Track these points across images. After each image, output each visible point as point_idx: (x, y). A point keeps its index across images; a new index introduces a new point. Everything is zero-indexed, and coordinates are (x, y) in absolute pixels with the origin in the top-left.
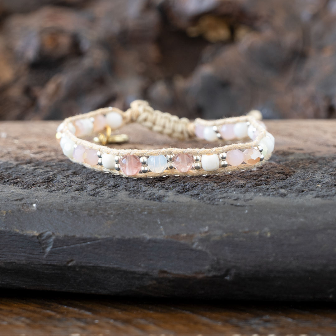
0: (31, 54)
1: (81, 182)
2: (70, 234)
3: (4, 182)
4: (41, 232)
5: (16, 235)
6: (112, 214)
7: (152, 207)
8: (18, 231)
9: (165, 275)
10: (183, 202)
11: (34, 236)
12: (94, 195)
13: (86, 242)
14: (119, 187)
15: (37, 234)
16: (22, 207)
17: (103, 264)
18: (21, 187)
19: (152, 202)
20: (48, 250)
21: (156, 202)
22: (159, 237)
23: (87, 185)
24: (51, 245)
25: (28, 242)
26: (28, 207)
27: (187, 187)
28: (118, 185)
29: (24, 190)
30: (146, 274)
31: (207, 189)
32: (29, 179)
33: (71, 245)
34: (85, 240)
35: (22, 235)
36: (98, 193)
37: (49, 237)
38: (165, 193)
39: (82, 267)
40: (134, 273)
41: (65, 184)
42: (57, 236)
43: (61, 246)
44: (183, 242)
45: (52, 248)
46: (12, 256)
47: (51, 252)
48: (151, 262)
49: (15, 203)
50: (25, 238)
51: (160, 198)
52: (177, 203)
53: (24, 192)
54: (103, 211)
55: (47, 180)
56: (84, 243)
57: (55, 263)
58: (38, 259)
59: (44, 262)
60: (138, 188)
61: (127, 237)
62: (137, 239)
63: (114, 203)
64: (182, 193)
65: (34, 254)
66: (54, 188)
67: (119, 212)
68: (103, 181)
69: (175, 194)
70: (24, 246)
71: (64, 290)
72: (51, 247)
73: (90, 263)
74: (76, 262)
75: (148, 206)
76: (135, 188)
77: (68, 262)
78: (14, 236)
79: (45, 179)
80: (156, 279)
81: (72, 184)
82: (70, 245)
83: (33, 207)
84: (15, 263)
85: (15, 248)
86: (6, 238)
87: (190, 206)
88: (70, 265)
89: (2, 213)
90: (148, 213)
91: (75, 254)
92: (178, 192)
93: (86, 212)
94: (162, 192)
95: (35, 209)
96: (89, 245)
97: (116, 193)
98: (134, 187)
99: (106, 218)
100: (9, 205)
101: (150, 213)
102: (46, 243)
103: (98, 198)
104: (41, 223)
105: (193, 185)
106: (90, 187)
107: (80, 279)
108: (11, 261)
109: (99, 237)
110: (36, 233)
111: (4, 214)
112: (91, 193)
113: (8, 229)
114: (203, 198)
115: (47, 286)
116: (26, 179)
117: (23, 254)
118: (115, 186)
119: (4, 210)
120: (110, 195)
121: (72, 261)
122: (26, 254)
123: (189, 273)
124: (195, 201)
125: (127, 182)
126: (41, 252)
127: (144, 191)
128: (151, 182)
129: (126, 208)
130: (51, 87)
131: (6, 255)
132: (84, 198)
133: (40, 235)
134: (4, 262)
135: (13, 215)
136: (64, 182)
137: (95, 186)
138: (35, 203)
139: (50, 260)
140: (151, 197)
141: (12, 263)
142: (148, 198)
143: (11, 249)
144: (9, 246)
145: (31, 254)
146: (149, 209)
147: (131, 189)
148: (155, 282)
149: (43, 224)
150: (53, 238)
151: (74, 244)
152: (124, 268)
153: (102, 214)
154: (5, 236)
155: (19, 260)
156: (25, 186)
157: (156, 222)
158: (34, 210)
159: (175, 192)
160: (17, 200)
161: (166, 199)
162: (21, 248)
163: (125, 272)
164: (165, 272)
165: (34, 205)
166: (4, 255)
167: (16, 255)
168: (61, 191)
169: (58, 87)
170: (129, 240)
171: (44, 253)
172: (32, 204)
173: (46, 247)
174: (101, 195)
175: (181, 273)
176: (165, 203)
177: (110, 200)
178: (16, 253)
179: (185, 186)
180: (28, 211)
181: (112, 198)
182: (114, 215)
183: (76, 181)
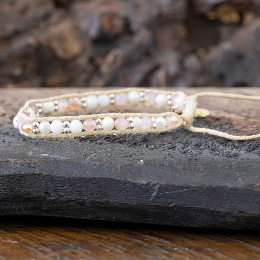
0: (93, 32)
1: (171, 142)
2: (171, 183)
3: (112, 141)
4: (148, 181)
5: (129, 183)
6: (201, 168)
7: (231, 163)
8: (131, 180)
9: (243, 214)
10: (253, 159)
11: (143, 184)
12: (184, 153)
13: (183, 189)
14: (200, 145)
15: (145, 183)
16: (132, 162)
17: (196, 206)
18: (127, 146)
19: (230, 159)
20: (154, 194)
21: (233, 159)
22: (238, 186)
23: (176, 144)
24: (155, 191)
25: (139, 189)
26: (137, 162)
27: (251, 146)
28: (199, 144)
29: (130, 148)
30: (229, 213)
32: (130, 139)
33: (171, 191)
34: (181, 188)
35: (134, 184)
36: (187, 151)
37: (155, 185)
38: (238, 151)
39: (179, 208)
40: (219, 212)
41: (160, 144)
42: (161, 185)
43: (163, 192)
44: (257, 190)
45: (156, 194)
46: (126, 199)
47: (156, 196)
48: (233, 204)
49: (126, 158)
50: (135, 185)
51: (235, 156)
52: (249, 160)
54: (194, 166)
55: (144, 140)
56: (181, 190)
57: (159, 204)
58: (146, 201)
59: (150, 204)
60: (216, 147)
61: (214, 186)
62: (222, 187)
63: (202, 159)
64: (250, 151)
65: (142, 198)
66: (152, 147)
67: (207, 167)
68: (187, 141)
69: (246, 153)
70: (135, 192)
71: (164, 224)
72: (156, 192)
73: (185, 205)
74: (175, 204)
75: (228, 162)
76: (214, 147)
77: (169, 204)
78: (127, 184)
79: (142, 139)
80: (236, 217)
81: (165, 143)
82: (170, 191)
83: (140, 162)
84: (128, 204)
85: (128, 193)
86: (122, 186)
88: (170, 206)
89: (118, 167)
90: (229, 168)
91: (174, 198)
92: (247, 150)
93: (182, 167)
94: (235, 151)
95: (142, 163)
96: (185, 191)
97: (201, 151)
98: (212, 146)
99: (197, 171)
100: (122, 160)
101: (230, 167)
102: (152, 190)
103: (188, 156)
104: (148, 175)
105: (256, 145)
106: (180, 146)
107: (177, 216)
108: (125, 202)
109: (193, 186)
110: (144, 182)
111: (119, 167)
112: (182, 151)
113: (123, 179)
115: (151, 221)
116: (127, 138)
117: (134, 198)
118: (197, 145)
119: (119, 165)
120: (197, 153)
121: (172, 203)
122: (137, 198)
125: (206, 142)
126: (148, 197)
127: (222, 150)
128: (224, 142)
129: (211, 164)
130: (110, 58)
131: (121, 198)
132: (178, 155)
133: (148, 184)
134: (119, 204)
135: (126, 168)
136: (157, 142)
137: (183, 146)
138: (142, 159)
139: (155, 202)
140: (229, 155)
141: (126, 204)
142: (227, 156)
143: (125, 194)
144: (123, 191)
145: (140, 197)
146: (229, 165)
147: (211, 148)
148: (234, 219)
149: (149, 175)
150: (158, 186)
151: (173, 191)
152: (212, 209)
153: (194, 168)
154: (120, 184)
155: (131, 202)
156: (130, 145)
157: (236, 175)
158: (141, 164)
159: (245, 151)
160: (127, 156)
161: (240, 157)
162: (132, 193)
163: (212, 211)
164: (243, 212)
165: (141, 161)
166: (119, 198)
167: (129, 198)
168: (158, 149)
169: (116, 58)
170: (216, 188)
171: (151, 197)
172: (139, 160)
173: (152, 193)
174: (190, 153)
175: (255, 213)
176: (240, 160)
177: (198, 157)
178: (129, 197)
179: (250, 145)
180: (137, 165)
181: (199, 155)
182: (203, 169)
183: (167, 141)
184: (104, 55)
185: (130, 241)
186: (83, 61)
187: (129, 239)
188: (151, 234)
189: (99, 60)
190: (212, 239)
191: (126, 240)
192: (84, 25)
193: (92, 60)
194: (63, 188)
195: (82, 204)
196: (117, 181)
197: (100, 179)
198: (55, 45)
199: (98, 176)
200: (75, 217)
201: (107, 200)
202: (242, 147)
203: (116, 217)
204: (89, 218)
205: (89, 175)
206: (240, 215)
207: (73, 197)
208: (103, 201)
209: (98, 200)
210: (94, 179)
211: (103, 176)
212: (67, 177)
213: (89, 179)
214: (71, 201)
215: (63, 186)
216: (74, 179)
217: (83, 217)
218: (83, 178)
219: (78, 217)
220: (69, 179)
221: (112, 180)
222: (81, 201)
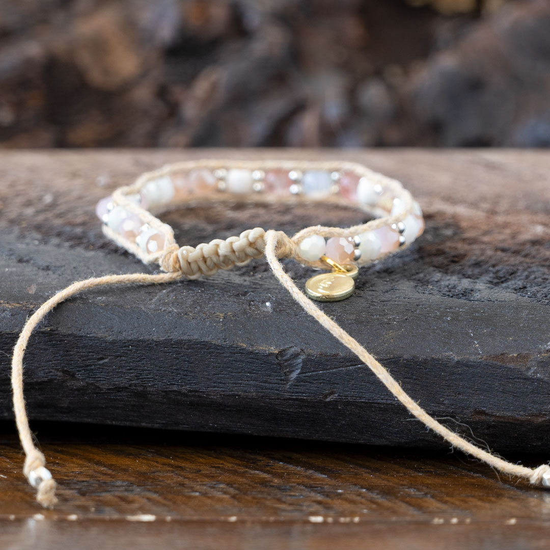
2: (329, 352)
4: (282, 348)
5: (242, 351)
6: (394, 319)
7: (457, 309)
8: (245, 346)
9: (483, 417)
10: (505, 301)
11: (271, 354)
12: (358, 287)
13: (355, 365)
14: (392, 272)
15: (276, 352)
16: (248, 308)
17: (382, 399)
18: (237, 273)
19: (455, 299)
20: (294, 375)
21: (462, 301)
22: (473, 358)
24: (297, 369)
25: (262, 364)
26: (258, 308)
27: (501, 274)
29: (243, 278)
31: (535, 278)
33: (330, 369)
34: (353, 361)
35: (251, 352)
37: (296, 356)
38: (471, 284)
39: (348, 403)
42: (309, 355)
43: (313, 371)
44: (511, 365)
45: (299, 374)
46: (235, 385)
47: (298, 379)
48: (461, 396)
49: (236, 299)
50: (255, 356)
51: (466, 294)
52: (496, 302)
53: (245, 281)
54: (380, 315)
56: (352, 365)
57: (304, 397)
58: (277, 390)
59: (287, 395)
61: (422, 357)
62: (438, 360)
63: (395, 301)
64: (497, 284)
65: (270, 383)
67: (406, 318)
69: (489, 287)
70: (254, 370)
71: (315, 437)
72: (299, 371)
73: (360, 398)
74: (339, 396)
75: (451, 308)
76: (421, 275)
77: (326, 397)
78: (237, 353)
82: (327, 370)
83: (266, 307)
84: (239, 396)
85: (240, 373)
86: (226, 357)
87: (518, 308)
88: (328, 400)
89: (217, 318)
90: (453, 319)
91: (337, 384)
92: (491, 282)
93: (353, 317)
94: (465, 283)
95: (270, 310)
96: (359, 367)
97: (394, 284)
98: (417, 273)
99: (386, 326)
100: (227, 303)
101: (456, 317)
102: (291, 365)
103: (367, 294)
104: (282, 334)
105: (511, 271)
107: (344, 422)
108: (233, 393)
110: (274, 350)
111: (220, 319)
113: (228, 343)
114: (534, 295)
115: (288, 431)
117: (251, 382)
118: (386, 271)
119: (222, 313)
120: (386, 288)
121: (331, 393)
122: (257, 383)
123: (521, 415)
124: (525, 299)
125: (404, 264)
126: (281, 380)
127: (437, 282)
128: (441, 264)
129: (416, 311)
131: (224, 384)
133: (282, 353)
134: (221, 395)
135: (236, 320)
138: (268, 300)
139: (297, 393)
140: (451, 293)
141: (234, 395)
142: (448, 293)
143: (233, 374)
144: (230, 369)
145: (266, 382)
146: (452, 313)
147: (414, 277)
149: (283, 335)
150: (303, 357)
151: (335, 368)
153: (378, 319)
154: (223, 353)
155: (245, 391)
156: (244, 270)
157: (467, 334)
158: (268, 312)
159: (487, 283)
160: (238, 295)
161: (477, 295)
162: (249, 373)
164: (483, 413)
165: (268, 304)
166: (220, 383)
167: (241, 384)
170: (425, 361)
171: (287, 380)
172: (264, 302)
173: (291, 372)
174: (371, 288)
175: (509, 414)
176: (477, 303)
177: (388, 296)
178: (242, 380)
179: (498, 271)
180: (259, 314)
181: (389, 292)
182: (398, 322)
184: (189, 80)
185: (243, 475)
186: (143, 95)
187: (242, 470)
188: (289, 460)
189: (177, 92)
190: (418, 470)
191: (235, 472)
192: (146, 16)
193: (162, 93)
194: (101, 362)
195: (143, 395)
196: (217, 347)
197: (179, 343)
198: (85, 59)
199: (175, 335)
200: (128, 424)
201: (194, 387)
202: (481, 274)
203: (213, 423)
204: (156, 426)
205: (157, 336)
206: (477, 418)
207: (122, 381)
208: (185, 389)
209: (175, 388)
210: (167, 343)
211: (186, 337)
212: (110, 338)
213: (158, 343)
214: (119, 389)
215: (102, 359)
216: (125, 344)
217: (143, 424)
218: (143, 341)
219: (134, 424)
220: (113, 343)
221: (205, 345)
222: (140, 389)
